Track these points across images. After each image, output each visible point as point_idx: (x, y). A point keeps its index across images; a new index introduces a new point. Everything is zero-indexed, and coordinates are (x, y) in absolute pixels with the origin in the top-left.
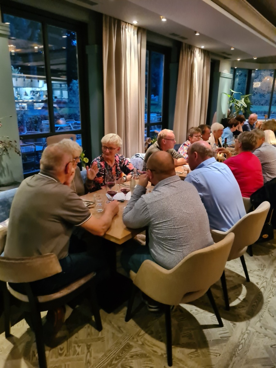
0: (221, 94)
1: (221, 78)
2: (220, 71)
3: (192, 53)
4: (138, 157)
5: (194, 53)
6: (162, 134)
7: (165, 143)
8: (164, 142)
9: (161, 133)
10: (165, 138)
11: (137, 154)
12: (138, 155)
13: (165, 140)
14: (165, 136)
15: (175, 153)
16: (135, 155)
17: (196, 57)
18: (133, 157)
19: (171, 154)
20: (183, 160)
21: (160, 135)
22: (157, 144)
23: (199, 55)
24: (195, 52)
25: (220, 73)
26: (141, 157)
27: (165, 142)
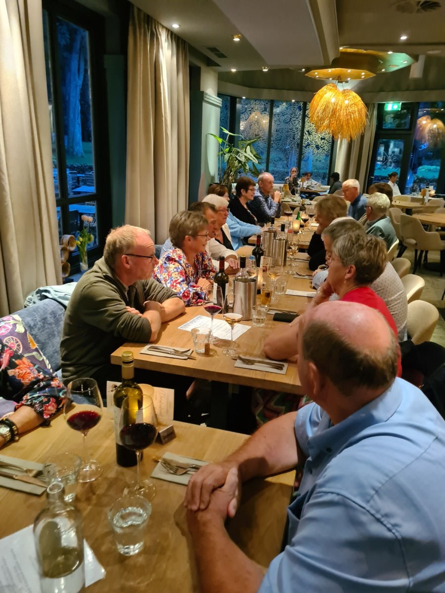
0: (206, 136)
1: (204, 104)
2: (201, 90)
3: (154, 37)
4: (46, 297)
5: (157, 38)
6: (120, 242)
7: (128, 266)
8: (127, 263)
9: (115, 237)
10: (130, 251)
11: (41, 288)
12: (46, 291)
13: (129, 257)
14: (129, 246)
15: (153, 286)
16: (37, 293)
17: (162, 48)
18: (30, 297)
19: (144, 289)
20: (177, 304)
21: (115, 243)
22: (105, 269)
23: (167, 44)
24: (160, 35)
25: (203, 92)
26: (56, 297)
27: (130, 262)
